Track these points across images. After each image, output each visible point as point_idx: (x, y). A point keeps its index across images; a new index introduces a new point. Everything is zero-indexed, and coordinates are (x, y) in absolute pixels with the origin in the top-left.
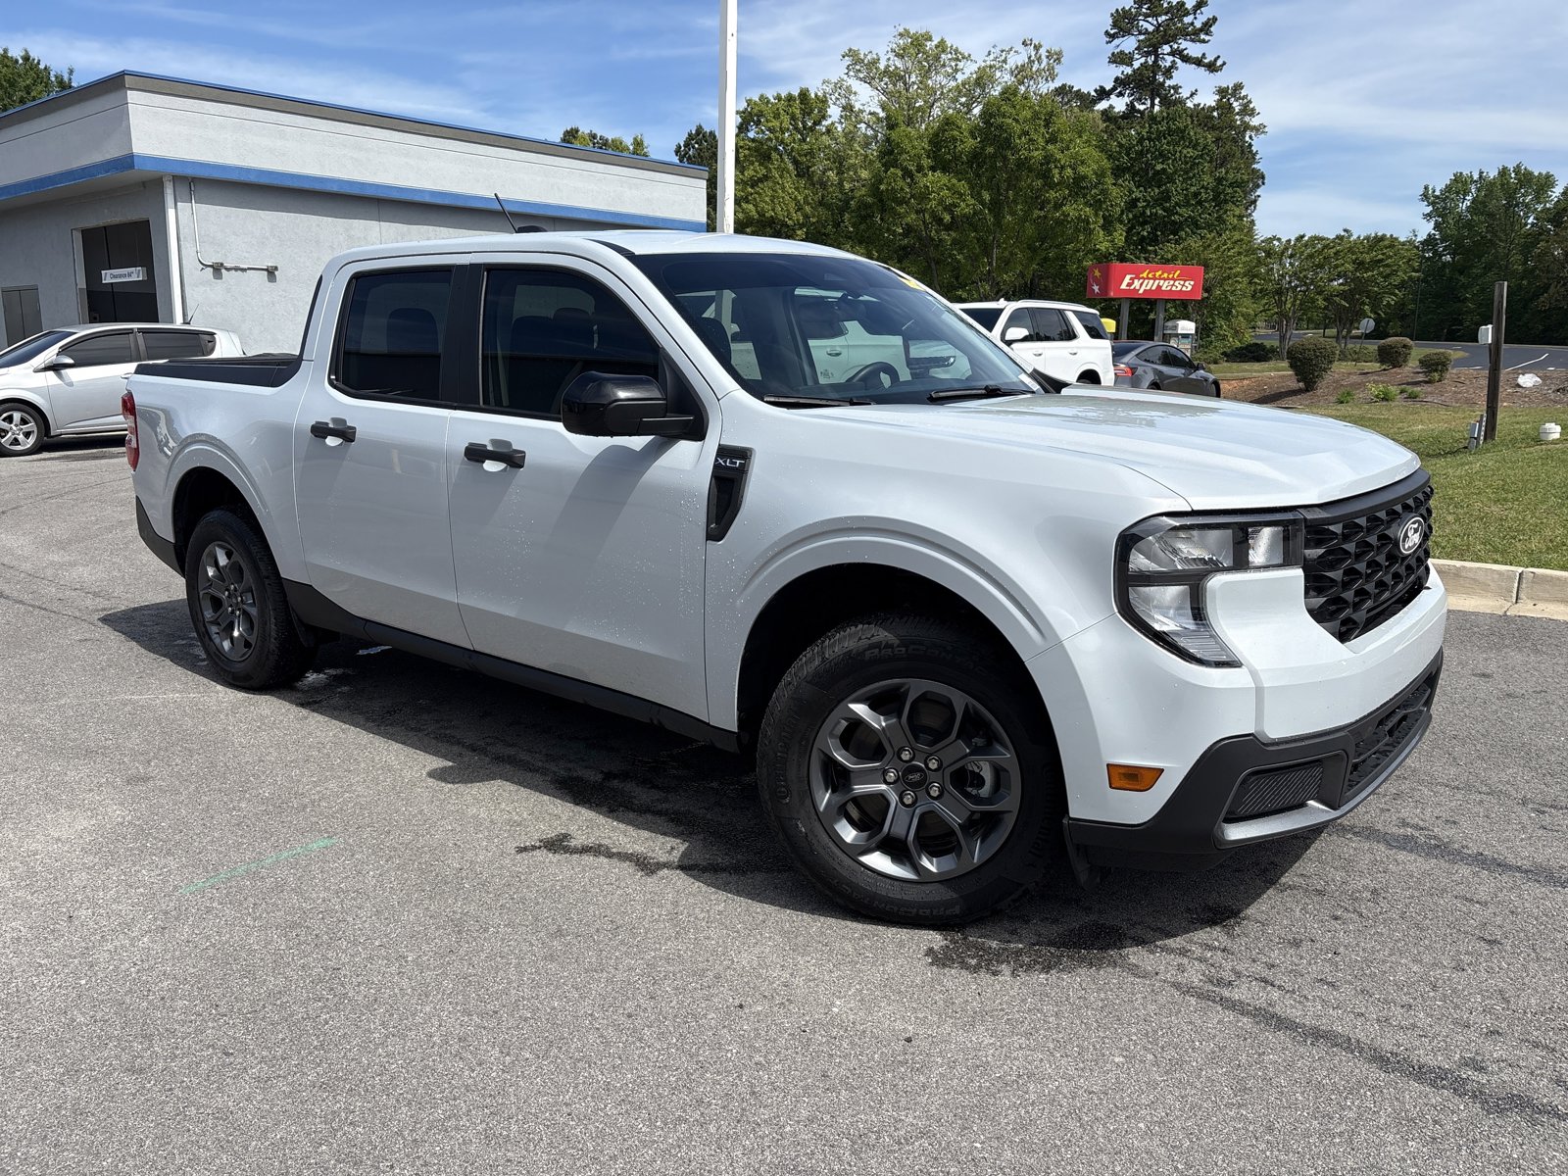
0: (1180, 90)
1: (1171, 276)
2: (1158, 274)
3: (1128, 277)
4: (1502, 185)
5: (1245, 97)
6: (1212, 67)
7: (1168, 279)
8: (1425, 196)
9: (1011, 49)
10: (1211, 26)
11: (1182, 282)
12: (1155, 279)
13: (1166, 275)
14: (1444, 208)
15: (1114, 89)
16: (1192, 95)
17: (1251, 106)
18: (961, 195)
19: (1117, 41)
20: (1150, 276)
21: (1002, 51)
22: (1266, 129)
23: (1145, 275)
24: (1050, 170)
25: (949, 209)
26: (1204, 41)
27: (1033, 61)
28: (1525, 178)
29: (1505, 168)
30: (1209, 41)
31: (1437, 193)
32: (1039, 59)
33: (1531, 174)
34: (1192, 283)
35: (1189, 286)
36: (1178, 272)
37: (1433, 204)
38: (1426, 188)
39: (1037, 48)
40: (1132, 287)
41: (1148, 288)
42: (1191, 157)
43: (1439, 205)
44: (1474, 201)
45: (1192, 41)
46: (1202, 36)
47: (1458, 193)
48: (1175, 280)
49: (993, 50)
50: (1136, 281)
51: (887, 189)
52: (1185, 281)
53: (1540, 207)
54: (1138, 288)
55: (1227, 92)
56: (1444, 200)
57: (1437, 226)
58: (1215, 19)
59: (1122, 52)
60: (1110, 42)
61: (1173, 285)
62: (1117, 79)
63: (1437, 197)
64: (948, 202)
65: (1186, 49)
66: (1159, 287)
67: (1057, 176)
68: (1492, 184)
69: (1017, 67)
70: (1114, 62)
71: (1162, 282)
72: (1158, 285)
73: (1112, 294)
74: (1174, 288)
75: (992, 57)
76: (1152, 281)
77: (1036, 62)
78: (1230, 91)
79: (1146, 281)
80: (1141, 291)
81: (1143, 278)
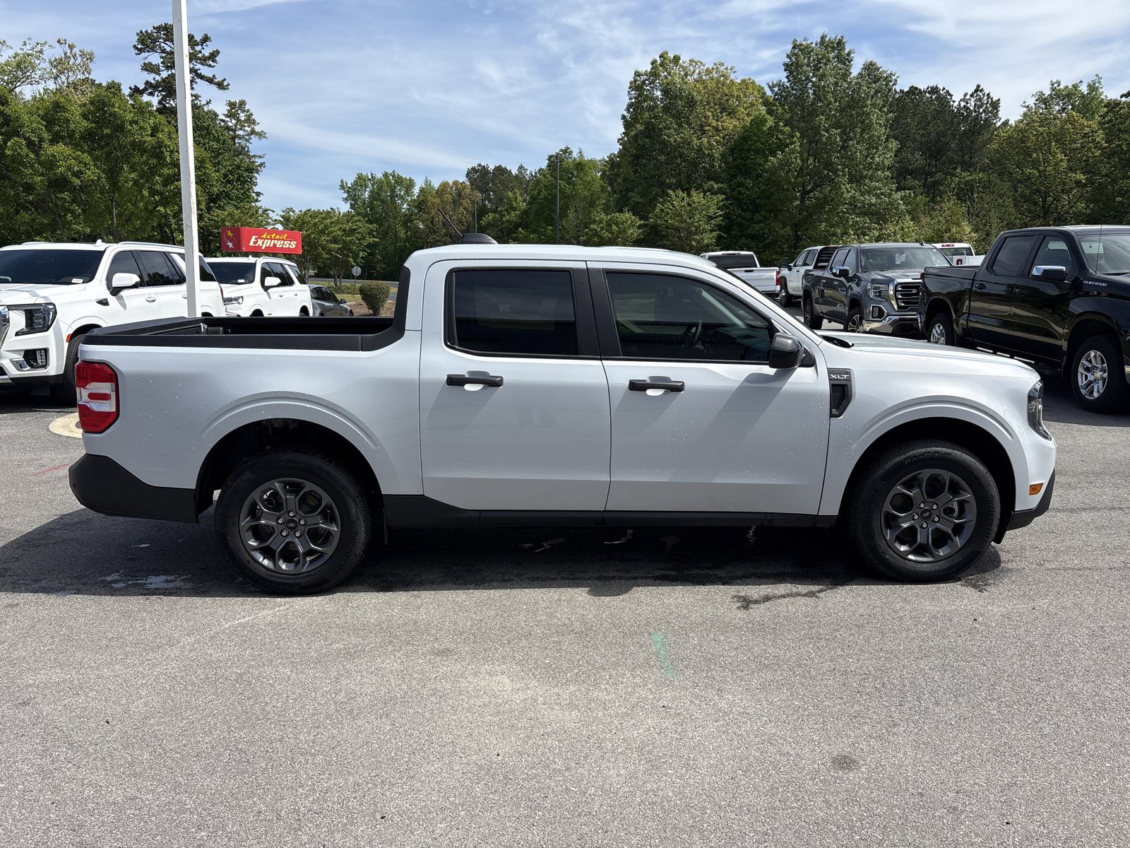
0: (200, 99)
1: (281, 238)
2: (273, 236)
3: (254, 237)
4: (387, 183)
5: (248, 111)
6: (221, 86)
7: (280, 239)
8: (342, 187)
9: (46, 43)
10: (216, 56)
11: (289, 242)
12: (271, 239)
13: (278, 237)
14: (355, 195)
15: (145, 90)
16: (208, 103)
17: (253, 117)
18: (86, 164)
19: (144, 55)
20: (268, 237)
21: (38, 44)
22: (266, 135)
23: (264, 236)
24: (162, 152)
25: (77, 174)
26: (210, 66)
27: (70, 57)
28: (399, 181)
29: (386, 173)
30: (214, 66)
31: (349, 185)
32: (74, 56)
33: (401, 177)
34: (295, 243)
35: (293, 245)
36: (286, 235)
37: (348, 192)
38: (342, 181)
39: (71, 47)
40: (257, 245)
41: (268, 245)
42: (216, 148)
43: (352, 193)
44: (371, 192)
45: (202, 64)
46: (211, 63)
47: (361, 186)
48: (284, 241)
49: (28, 42)
50: (259, 240)
51: (13, 155)
52: (291, 241)
53: (409, 199)
54: (261, 245)
55: (235, 105)
56: (354, 190)
57: (352, 206)
58: (218, 52)
59: (150, 63)
60: (139, 54)
61: (283, 244)
62: (147, 83)
63: (349, 188)
64: (76, 169)
65: (199, 69)
66: (275, 245)
67: (168, 157)
68: (380, 182)
69: (56, 60)
70: (146, 70)
71: (276, 241)
72: (274, 244)
73: (244, 249)
74: (284, 246)
75: (28, 47)
76: (269, 241)
77: (72, 58)
78: (237, 105)
79: (266, 241)
80: (263, 248)
81: (263, 238)
